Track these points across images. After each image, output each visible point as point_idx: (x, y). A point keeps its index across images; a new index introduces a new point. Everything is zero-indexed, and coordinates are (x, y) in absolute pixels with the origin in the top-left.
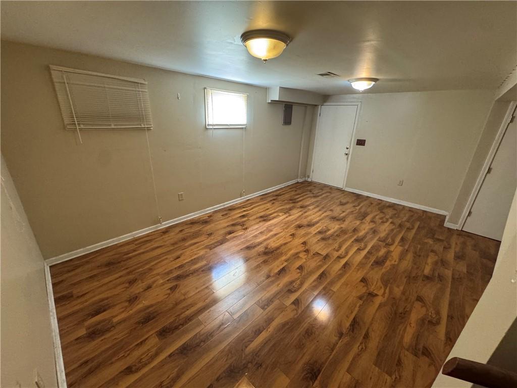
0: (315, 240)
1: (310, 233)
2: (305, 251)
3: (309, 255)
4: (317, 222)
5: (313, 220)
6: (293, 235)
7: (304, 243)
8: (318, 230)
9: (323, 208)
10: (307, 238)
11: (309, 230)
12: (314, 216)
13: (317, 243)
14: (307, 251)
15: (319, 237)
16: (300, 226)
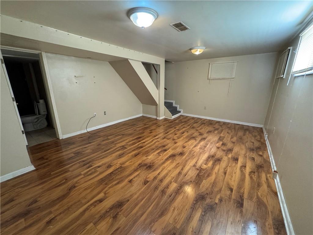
0: (169, 145)
1: (173, 149)
2: (175, 140)
3: (172, 138)
4: (167, 159)
5: (171, 162)
6: (184, 147)
7: (176, 143)
8: (167, 152)
9: (156, 188)
10: (175, 146)
11: (173, 151)
12: (169, 169)
13: (168, 144)
14: (174, 140)
15: (166, 147)
16: (182, 154)
